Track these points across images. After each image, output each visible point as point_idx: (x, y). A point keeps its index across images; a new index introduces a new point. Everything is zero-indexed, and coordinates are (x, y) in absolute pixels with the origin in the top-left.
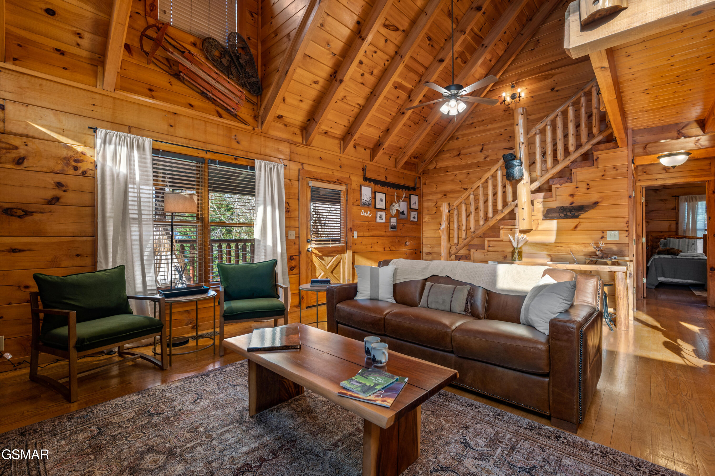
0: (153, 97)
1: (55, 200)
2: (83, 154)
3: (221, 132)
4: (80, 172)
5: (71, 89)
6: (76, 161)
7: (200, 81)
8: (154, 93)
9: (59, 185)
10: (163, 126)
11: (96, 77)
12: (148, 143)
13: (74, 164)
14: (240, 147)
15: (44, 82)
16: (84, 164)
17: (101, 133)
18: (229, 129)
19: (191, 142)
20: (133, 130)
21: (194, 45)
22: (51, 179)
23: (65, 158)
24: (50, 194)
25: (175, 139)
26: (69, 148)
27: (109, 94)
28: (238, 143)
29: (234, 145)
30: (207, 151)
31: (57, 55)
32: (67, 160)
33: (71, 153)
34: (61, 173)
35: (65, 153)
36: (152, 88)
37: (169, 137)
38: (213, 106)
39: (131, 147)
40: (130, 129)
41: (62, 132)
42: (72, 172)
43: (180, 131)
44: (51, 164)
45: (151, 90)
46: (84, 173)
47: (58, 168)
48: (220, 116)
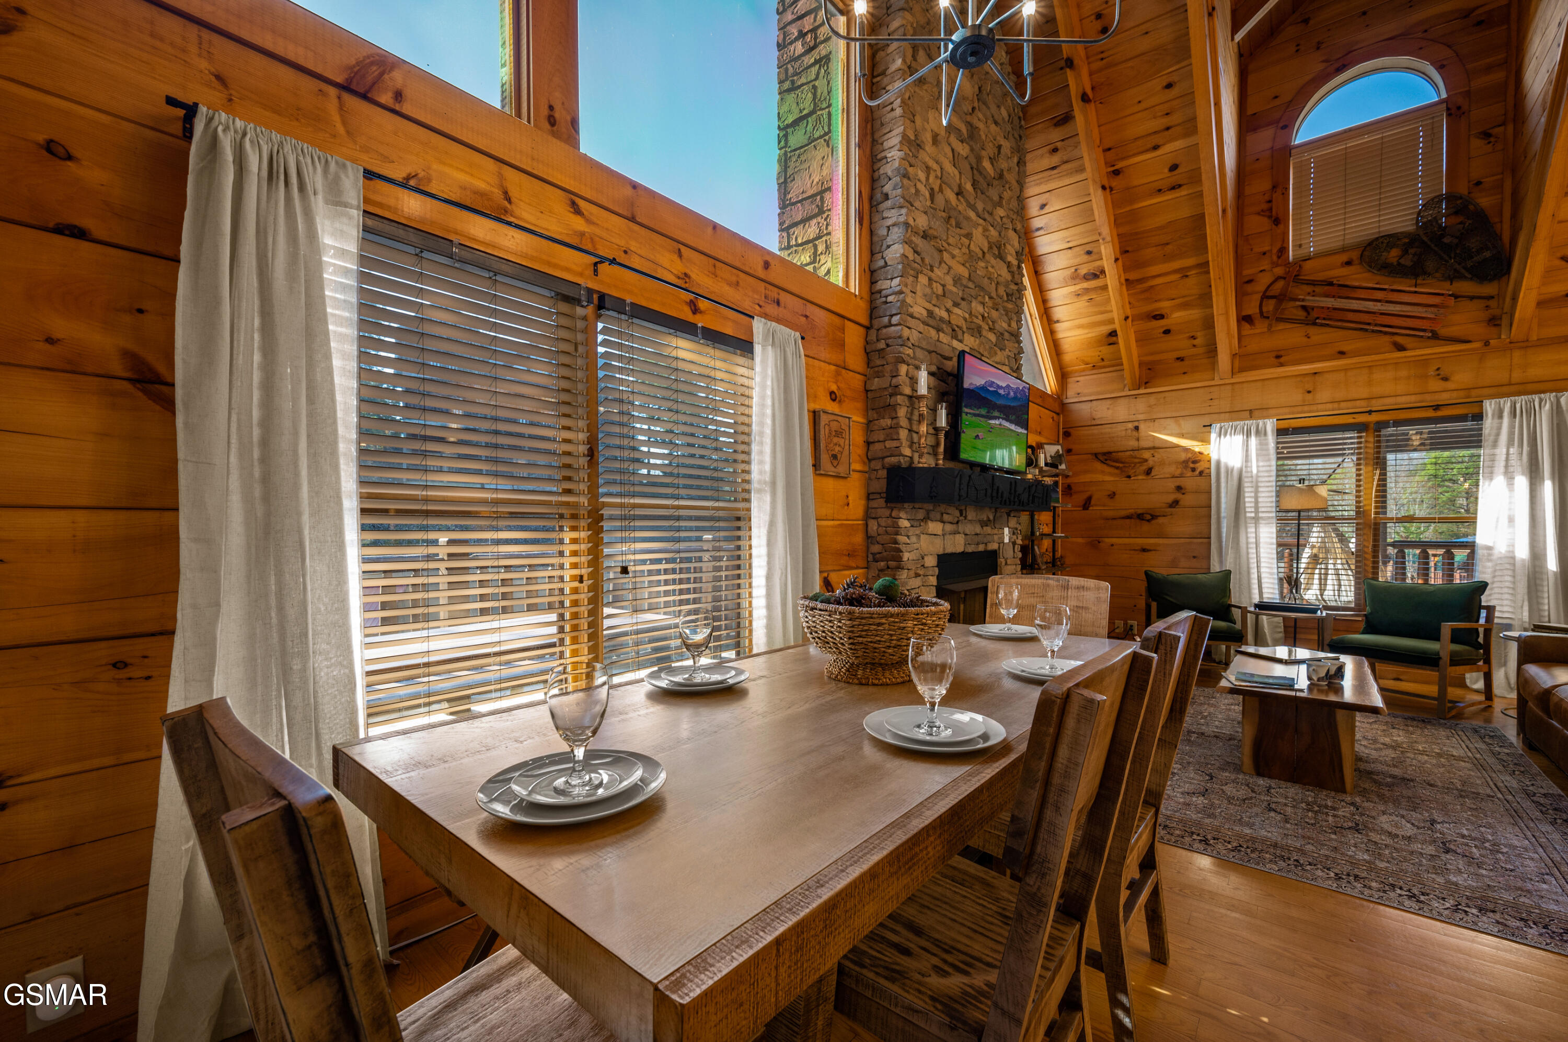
0: (1281, 365)
1: (1175, 503)
2: (1200, 453)
3: (1403, 373)
4: (1197, 472)
5: (1190, 391)
6: (1195, 462)
7: (1351, 316)
8: (1282, 360)
9: (1179, 488)
10: (1296, 396)
11: (1214, 369)
12: (1270, 425)
13: (1192, 465)
14: (1449, 385)
15: (1167, 394)
16: (1202, 463)
17: (1216, 427)
18: (1424, 362)
19: (1343, 405)
20: (1256, 413)
21: (1349, 263)
22: (1172, 485)
23: (1184, 462)
24: (1170, 498)
25: (1314, 407)
26: (1186, 450)
27: (1227, 381)
28: (1445, 379)
29: (1435, 385)
30: (1370, 412)
31: (1179, 363)
32: (1186, 462)
33: (1190, 455)
34: (1181, 476)
35: (1183, 456)
36: (1280, 353)
37: (1306, 408)
38: (1387, 339)
39: (1248, 434)
40: (1252, 414)
41: (1182, 436)
42: (1189, 474)
43: (1324, 395)
44: (1172, 470)
45: (1278, 357)
46: (1201, 473)
47: (1178, 473)
48: (1401, 348)
